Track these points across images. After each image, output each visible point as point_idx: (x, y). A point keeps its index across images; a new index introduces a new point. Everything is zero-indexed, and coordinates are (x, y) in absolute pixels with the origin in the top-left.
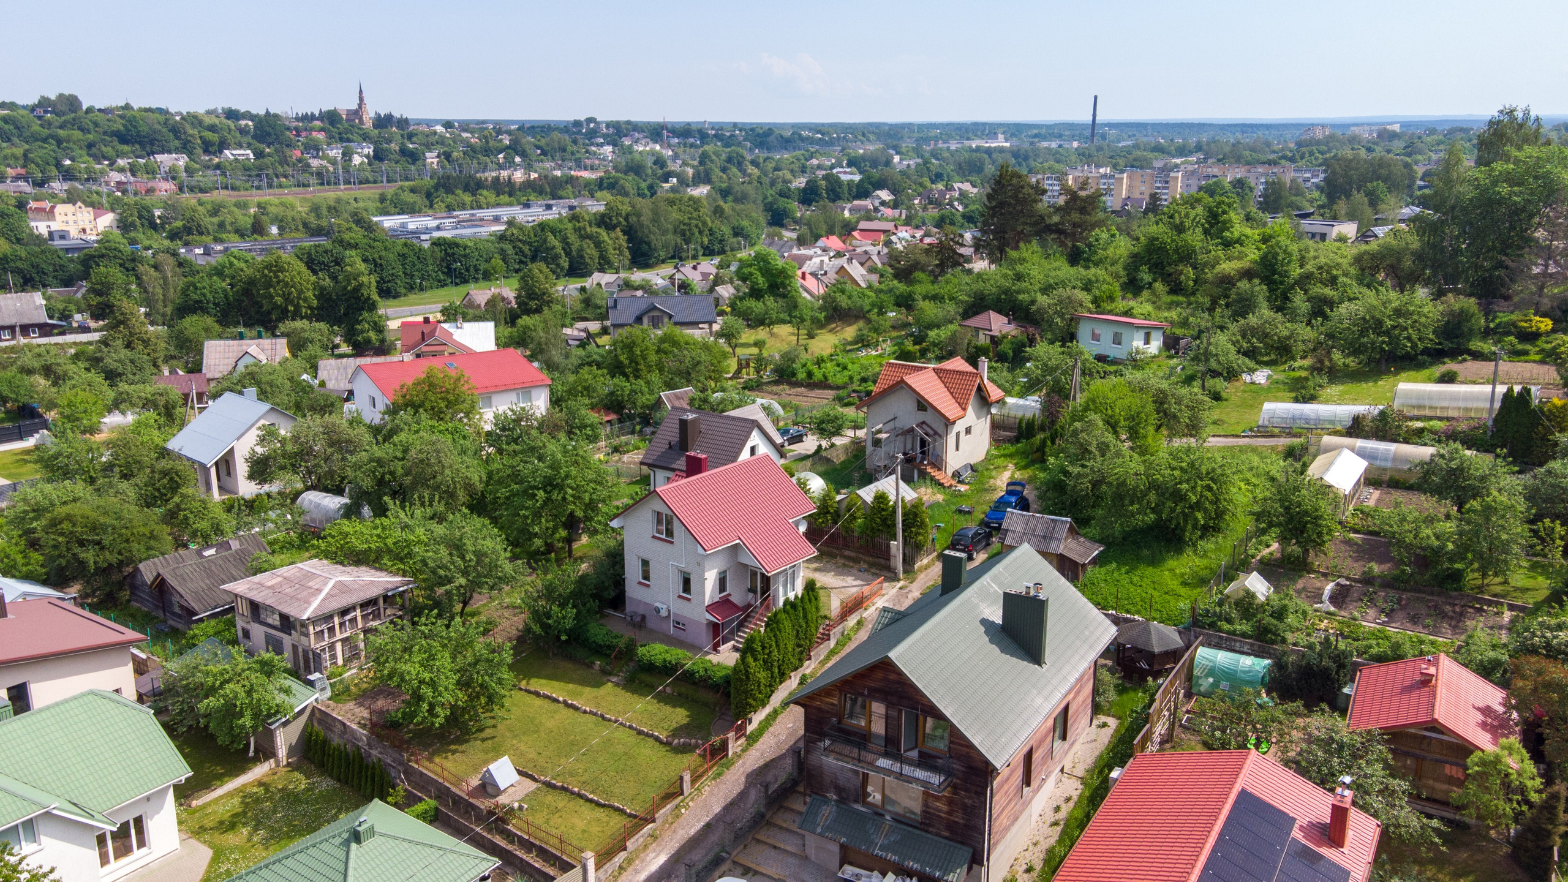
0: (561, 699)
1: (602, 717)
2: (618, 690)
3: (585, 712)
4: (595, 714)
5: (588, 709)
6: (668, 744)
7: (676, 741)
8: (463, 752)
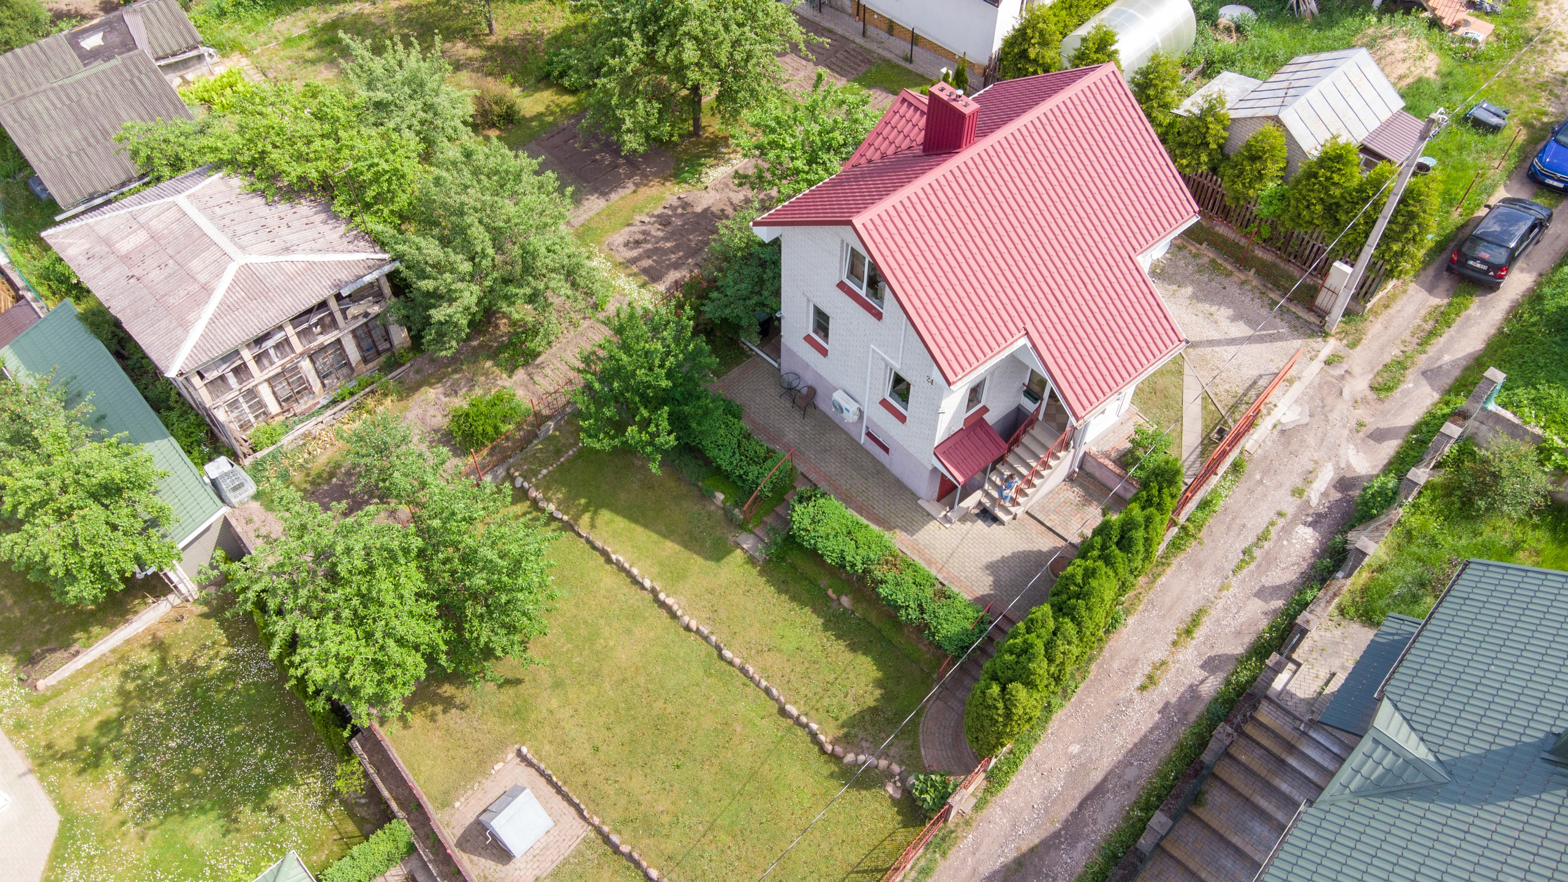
0: (647, 583)
1: (719, 650)
2: (752, 574)
3: (688, 628)
4: (706, 638)
5: (693, 625)
6: (835, 757)
7: (850, 758)
8: (463, 707)
